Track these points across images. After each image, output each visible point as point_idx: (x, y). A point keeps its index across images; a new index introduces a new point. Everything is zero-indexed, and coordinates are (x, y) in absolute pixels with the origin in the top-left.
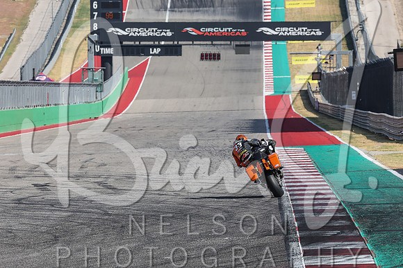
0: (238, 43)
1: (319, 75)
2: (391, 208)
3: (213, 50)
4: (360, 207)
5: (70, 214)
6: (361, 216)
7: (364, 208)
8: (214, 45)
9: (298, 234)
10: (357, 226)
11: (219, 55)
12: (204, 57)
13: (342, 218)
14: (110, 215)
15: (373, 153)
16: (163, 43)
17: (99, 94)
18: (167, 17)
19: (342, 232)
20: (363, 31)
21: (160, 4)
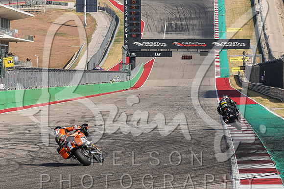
0: (201, 50)
3: (188, 54)
4: (267, 137)
5: (114, 141)
6: (268, 143)
7: (269, 138)
8: (189, 51)
10: (265, 148)
11: (191, 57)
12: (184, 57)
13: (258, 144)
14: (135, 141)
15: (273, 109)
16: (162, 50)
17: (128, 77)
18: (164, 36)
19: (258, 151)
20: (267, 44)
21: (160, 29)
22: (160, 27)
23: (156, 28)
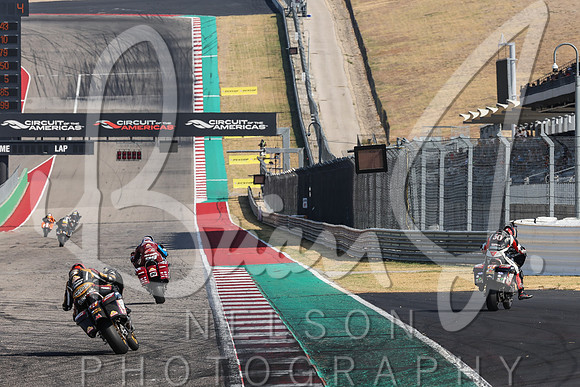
1: (262, 178)
2: (353, 340)
3: (132, 148)
6: (319, 352)
7: (321, 341)
8: (134, 141)
11: (139, 154)
12: (121, 156)
13: (294, 354)
16: (70, 139)
18: (76, 107)
20: (316, 124)
21: (66, 90)
22: (65, 84)
23: (57, 87)
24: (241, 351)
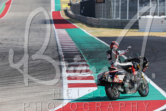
2: (95, 50)
4: (85, 50)
9: (64, 59)
10: (84, 56)
13: (79, 54)
15: (89, 31)
24: (64, 53)
